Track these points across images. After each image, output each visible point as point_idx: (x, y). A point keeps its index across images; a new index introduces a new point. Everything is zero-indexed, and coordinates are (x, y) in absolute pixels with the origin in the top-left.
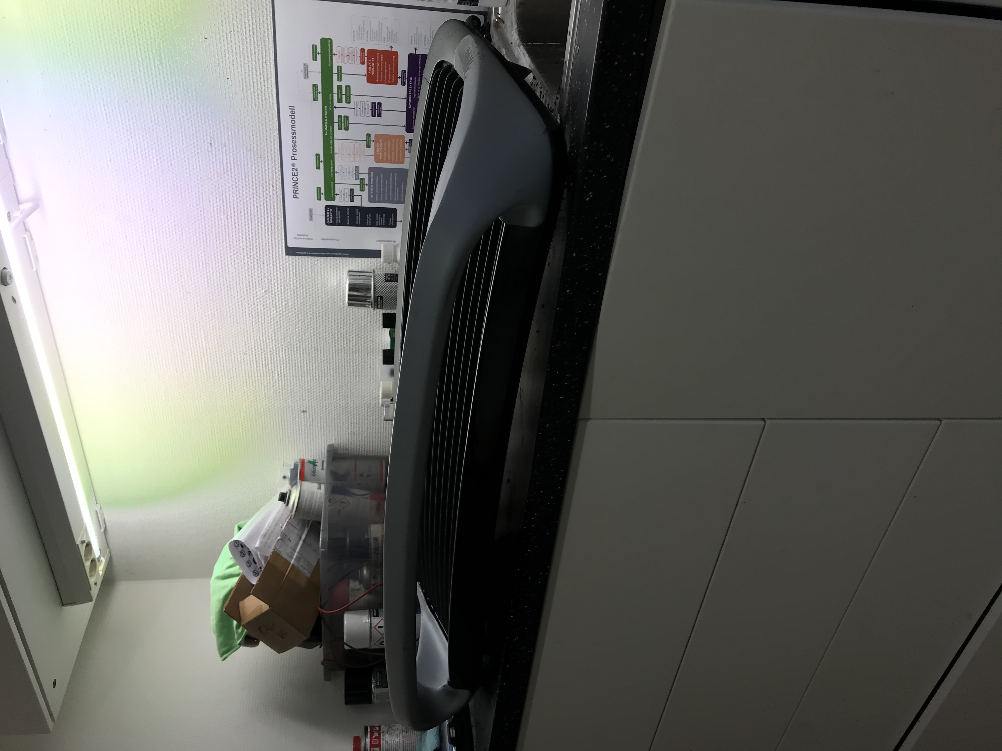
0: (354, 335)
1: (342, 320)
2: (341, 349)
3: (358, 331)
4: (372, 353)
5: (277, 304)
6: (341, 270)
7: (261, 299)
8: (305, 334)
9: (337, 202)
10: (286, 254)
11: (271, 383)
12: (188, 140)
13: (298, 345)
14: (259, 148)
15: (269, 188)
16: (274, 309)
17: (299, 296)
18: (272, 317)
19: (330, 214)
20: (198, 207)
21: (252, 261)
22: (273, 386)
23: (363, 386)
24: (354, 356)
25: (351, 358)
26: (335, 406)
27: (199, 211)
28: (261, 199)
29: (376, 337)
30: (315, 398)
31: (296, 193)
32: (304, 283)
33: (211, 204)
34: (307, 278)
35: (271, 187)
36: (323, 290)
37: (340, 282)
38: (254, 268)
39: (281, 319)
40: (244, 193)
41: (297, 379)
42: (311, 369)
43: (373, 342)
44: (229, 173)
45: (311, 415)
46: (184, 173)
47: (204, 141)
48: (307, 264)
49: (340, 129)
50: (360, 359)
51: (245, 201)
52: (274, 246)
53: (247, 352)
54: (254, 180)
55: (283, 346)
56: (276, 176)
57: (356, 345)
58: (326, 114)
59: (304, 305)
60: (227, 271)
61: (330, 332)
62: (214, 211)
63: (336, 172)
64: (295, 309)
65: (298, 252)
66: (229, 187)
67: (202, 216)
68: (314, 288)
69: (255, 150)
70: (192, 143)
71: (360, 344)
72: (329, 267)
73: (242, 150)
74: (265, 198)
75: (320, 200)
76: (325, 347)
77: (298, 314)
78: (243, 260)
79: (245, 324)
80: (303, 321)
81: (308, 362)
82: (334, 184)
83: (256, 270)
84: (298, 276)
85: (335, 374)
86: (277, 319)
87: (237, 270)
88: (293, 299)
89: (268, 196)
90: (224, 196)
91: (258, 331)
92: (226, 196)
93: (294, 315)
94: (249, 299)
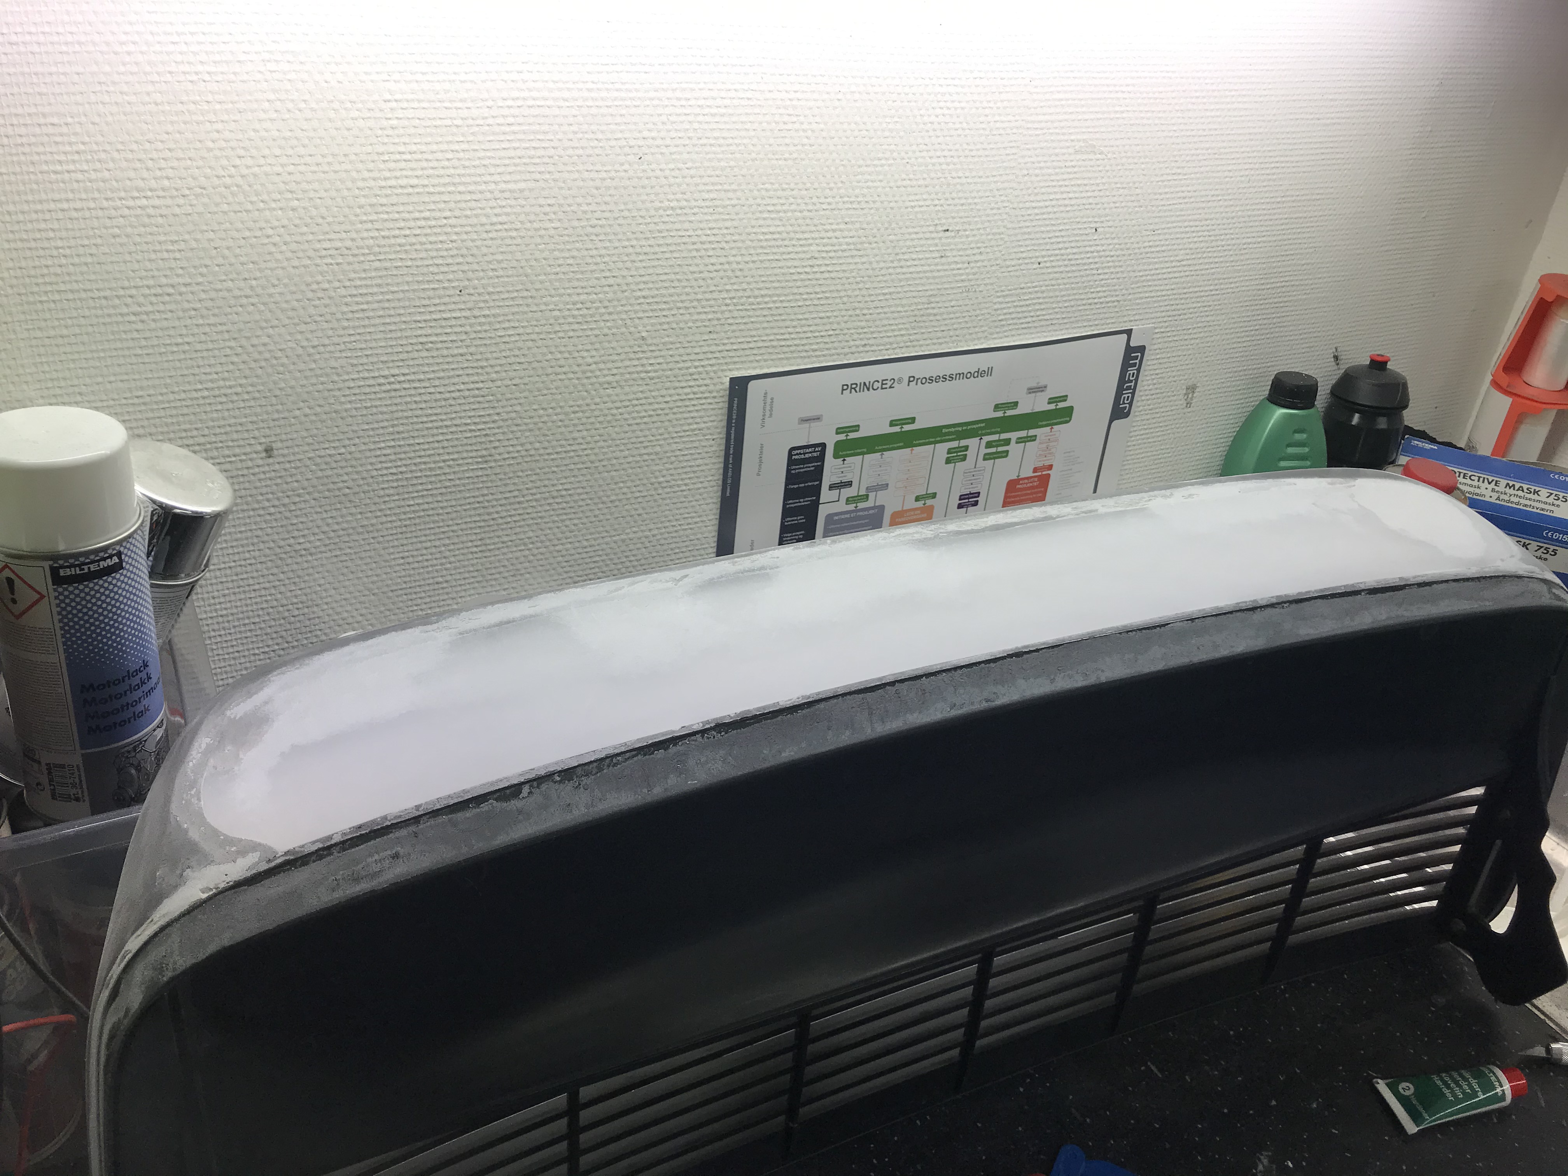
0: (531, 534)
1: (572, 504)
2: (488, 514)
3: (542, 542)
5: (610, 365)
7: (624, 330)
8: (530, 430)
9: (830, 463)
10: (730, 378)
12: (958, 188)
13: (496, 418)
14: (931, 318)
15: (863, 339)
16: (597, 359)
17: (630, 409)
18: (576, 354)
19: (810, 452)
20: (838, 199)
21: (716, 309)
22: (353, 366)
25: (465, 539)
26: (301, 526)
27: (830, 200)
28: (843, 325)
30: (320, 474)
31: (853, 388)
32: (663, 418)
33: (842, 226)
34: (675, 422)
35: (864, 342)
36: (646, 457)
38: (699, 313)
39: (571, 376)
41: (386, 424)
42: (421, 453)
44: (896, 264)
46: (904, 176)
47: (954, 218)
48: (706, 419)
49: (951, 451)
52: (748, 352)
54: (880, 310)
55: (490, 384)
56: (884, 350)
58: (974, 426)
59: (609, 422)
60: (694, 254)
61: (538, 484)
62: (827, 231)
63: (884, 454)
64: (597, 404)
65: (737, 402)
66: (871, 263)
67: (818, 206)
69: (930, 311)
70: (954, 195)
71: (505, 550)
73: (932, 287)
74: (846, 331)
75: (837, 433)
76: (493, 477)
77: (584, 412)
79: (553, 292)
80: (567, 422)
81: (446, 444)
82: (863, 454)
83: (696, 317)
84: (679, 404)
86: (570, 366)
87: (696, 275)
88: (623, 397)
89: (847, 337)
93: (580, 402)
94: (623, 302)
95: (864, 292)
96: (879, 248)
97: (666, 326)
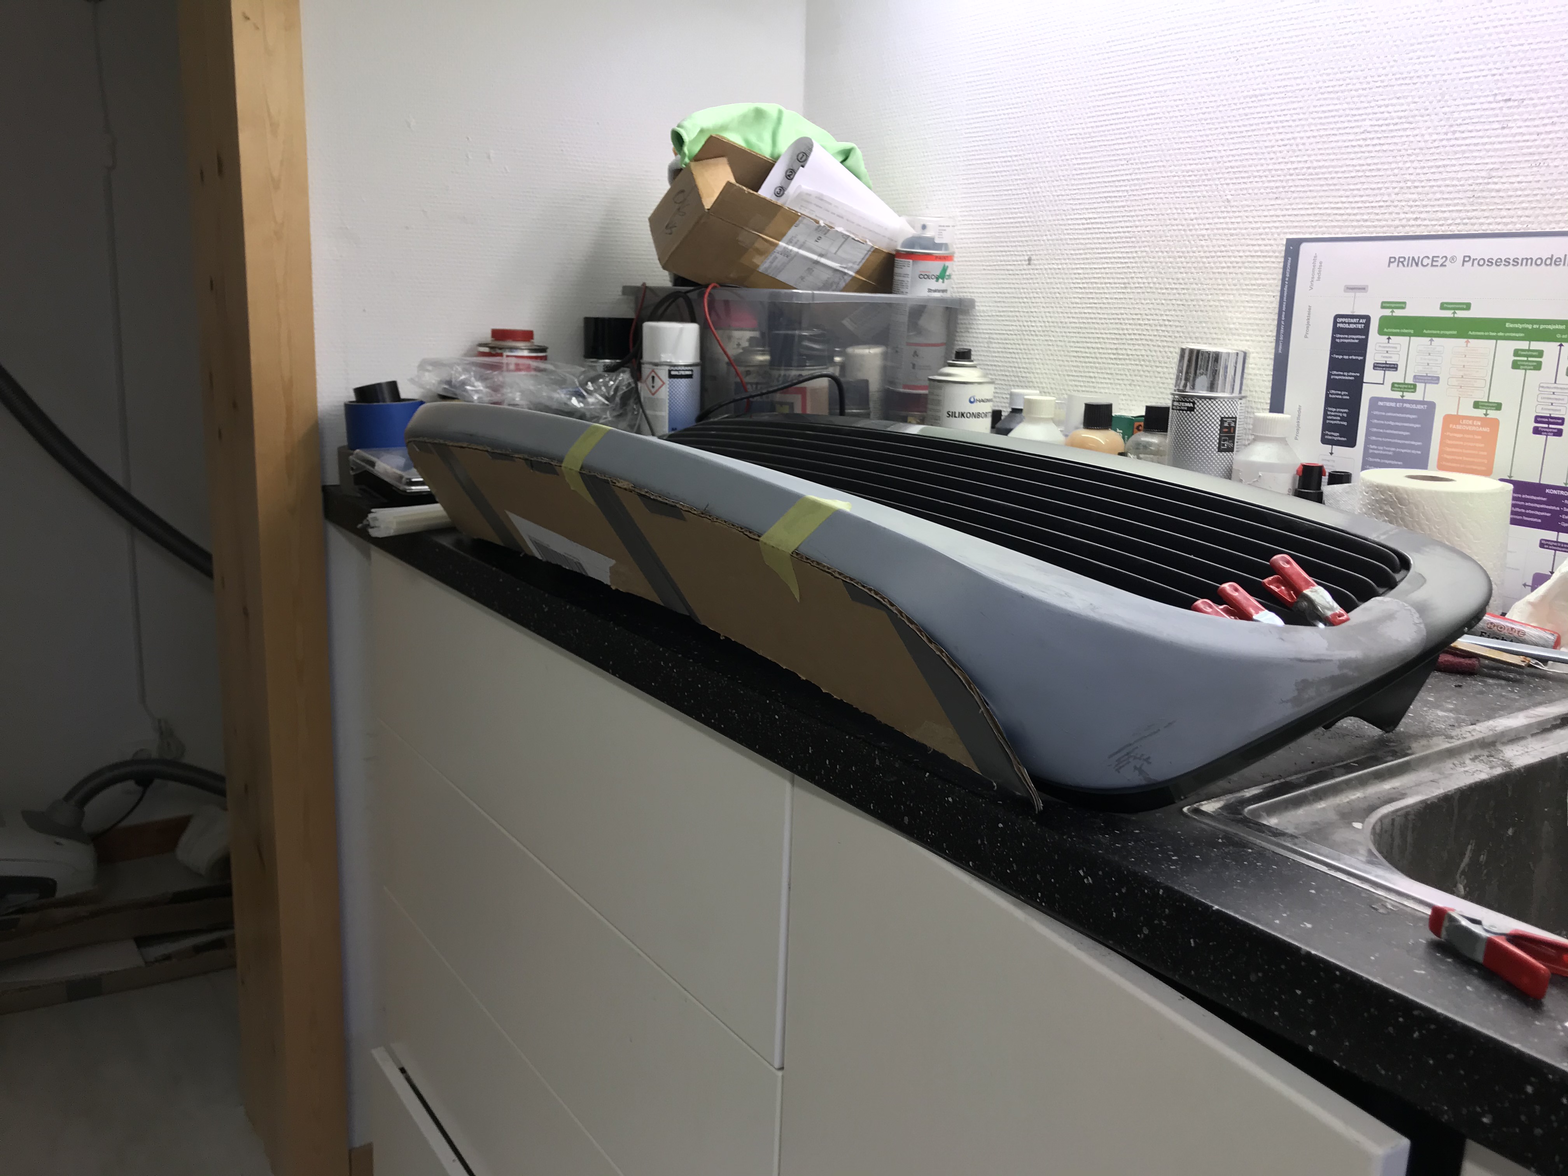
0: (1143, 353)
1: (1171, 334)
2: (1123, 329)
3: (1149, 361)
4: (1112, 381)
5: (1205, 221)
6: (1254, 338)
7: (1216, 193)
8: (1153, 268)
9: (1375, 340)
10: (1288, 240)
11: (1078, 207)
12: (1521, 55)
13: (1135, 255)
14: (1493, 194)
15: (1413, 213)
16: (1197, 216)
17: (1215, 259)
18: (1185, 211)
19: (1355, 323)
20: (1390, 76)
21: (1282, 178)
22: (1073, 210)
23: (1061, 363)
24: (1110, 351)
25: (1108, 346)
26: (1035, 314)
27: (1383, 78)
28: (1394, 197)
29: (1137, 391)
30: (1048, 281)
31: (1399, 261)
32: (1237, 270)
33: (1395, 101)
34: (1245, 275)
35: (1415, 216)
36: (1222, 303)
37: (1234, 334)
38: (1269, 181)
39: (1180, 227)
40: (1408, 165)
41: (1081, 252)
42: (1095, 276)
43: (1130, 385)
44: (1450, 136)
45: (1023, 272)
46: (1457, 49)
47: (1517, 87)
48: (1270, 276)
49: (1517, 353)
50: (1104, 361)
51: (1394, 166)
52: (1306, 217)
53: (1130, 166)
54: (1432, 183)
55: (1135, 229)
56: (1435, 225)
57: (1128, 355)
58: (1549, 327)
59: (1200, 268)
60: (1269, 131)
61: (1153, 312)
62: (1380, 107)
63: (1431, 340)
64: (1194, 252)
65: (1289, 261)
66: (1423, 135)
67: (1372, 84)
68: (1228, 287)
69: (1489, 186)
70: (1515, 63)
71: (1128, 362)
72: (1261, 316)
73: (1493, 160)
74: (1396, 203)
75: (1382, 307)
76: (1128, 301)
77: (1185, 257)
78: (1286, 160)
79: (1176, 163)
80: (1174, 265)
81: (1107, 271)
82: (1410, 335)
83: (1266, 184)
84: (1250, 259)
85: (1083, 315)
86: (1180, 220)
87: (1269, 149)
88: (1211, 249)
89: (1397, 210)
90: (1406, 126)
91: (1163, 185)
92: (1405, 130)
93: (1184, 249)
94: (1218, 171)
95: (1416, 164)
96: (1432, 121)
97: (1245, 192)
